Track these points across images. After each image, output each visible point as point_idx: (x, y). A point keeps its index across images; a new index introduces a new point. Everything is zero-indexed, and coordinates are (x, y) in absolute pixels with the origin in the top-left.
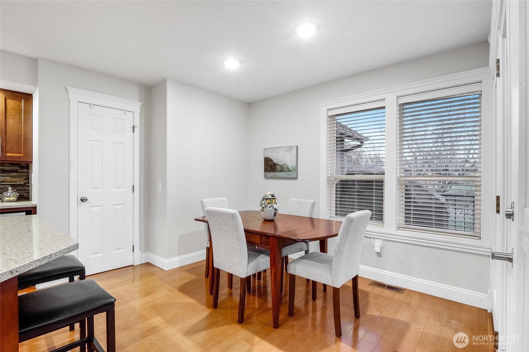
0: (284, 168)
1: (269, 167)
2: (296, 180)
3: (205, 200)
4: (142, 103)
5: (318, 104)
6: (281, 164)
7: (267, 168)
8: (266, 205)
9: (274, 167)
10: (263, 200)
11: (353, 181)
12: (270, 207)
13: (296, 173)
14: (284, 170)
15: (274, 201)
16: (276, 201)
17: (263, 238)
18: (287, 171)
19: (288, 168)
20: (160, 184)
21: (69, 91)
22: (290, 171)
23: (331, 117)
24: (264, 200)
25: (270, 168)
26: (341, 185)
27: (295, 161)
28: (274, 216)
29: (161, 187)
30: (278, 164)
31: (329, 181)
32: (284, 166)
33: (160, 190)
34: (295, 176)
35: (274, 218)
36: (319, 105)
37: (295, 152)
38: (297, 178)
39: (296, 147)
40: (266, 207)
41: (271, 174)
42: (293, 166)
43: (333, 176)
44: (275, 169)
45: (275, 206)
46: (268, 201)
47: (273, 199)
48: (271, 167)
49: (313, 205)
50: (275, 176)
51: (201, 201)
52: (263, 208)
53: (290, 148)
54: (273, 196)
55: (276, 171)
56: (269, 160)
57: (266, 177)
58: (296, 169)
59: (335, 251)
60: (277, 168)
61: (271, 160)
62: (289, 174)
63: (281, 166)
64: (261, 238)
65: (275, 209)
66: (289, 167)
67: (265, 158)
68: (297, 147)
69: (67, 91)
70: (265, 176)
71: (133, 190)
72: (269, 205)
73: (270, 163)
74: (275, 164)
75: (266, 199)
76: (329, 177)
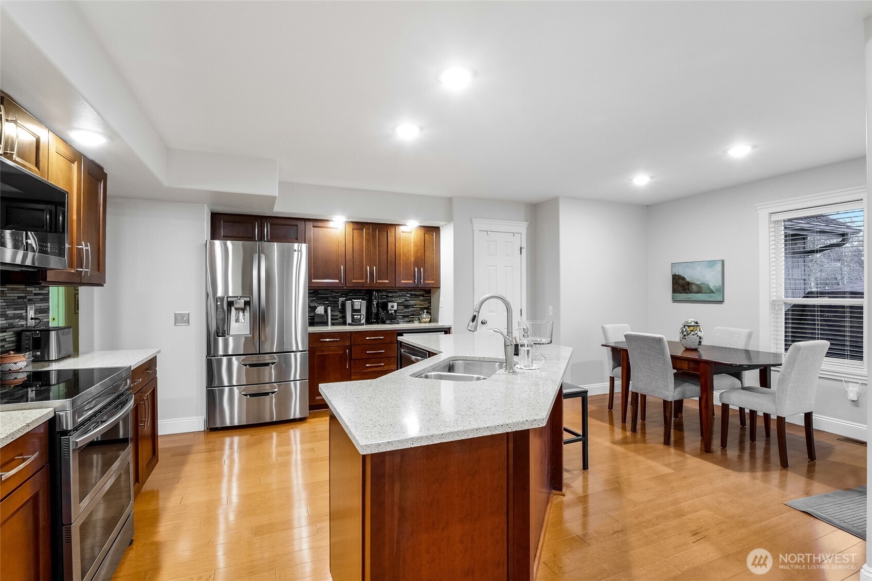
0: (704, 289)
1: (679, 287)
2: (721, 304)
3: (607, 326)
4: (527, 223)
5: (755, 207)
6: (699, 283)
7: (676, 288)
8: (689, 332)
9: (686, 287)
10: (684, 327)
11: (814, 306)
12: (694, 335)
13: (721, 295)
14: (703, 291)
15: (698, 328)
16: (701, 329)
17: (692, 365)
18: (707, 292)
19: (709, 288)
20: (551, 308)
21: (473, 221)
22: (712, 292)
23: (776, 222)
24: (686, 327)
25: (681, 289)
26: (793, 311)
27: (721, 279)
28: (699, 345)
29: (552, 311)
30: (693, 283)
31: (774, 304)
32: (702, 286)
33: (551, 313)
34: (720, 299)
35: (698, 347)
36: (757, 208)
37: (720, 268)
38: (723, 301)
39: (721, 262)
40: (688, 334)
41: (683, 296)
42: (716, 286)
43: (781, 299)
44: (689, 289)
45: (699, 334)
46: (691, 328)
47: (697, 326)
48: (683, 286)
49: (750, 336)
50: (689, 298)
51: (602, 327)
52: (685, 336)
53: (711, 264)
54: (697, 323)
55: (691, 292)
56: (679, 278)
57: (675, 300)
58: (721, 290)
59: (779, 379)
60: (692, 288)
61: (683, 279)
62: (710, 297)
63: (698, 286)
64: (689, 364)
65: (700, 338)
66: (711, 287)
67: (673, 276)
68: (723, 262)
69: (472, 223)
70: (673, 298)
71: (521, 313)
72: (692, 333)
73: (681, 281)
74: (688, 284)
75: (689, 326)
76: (774, 300)
